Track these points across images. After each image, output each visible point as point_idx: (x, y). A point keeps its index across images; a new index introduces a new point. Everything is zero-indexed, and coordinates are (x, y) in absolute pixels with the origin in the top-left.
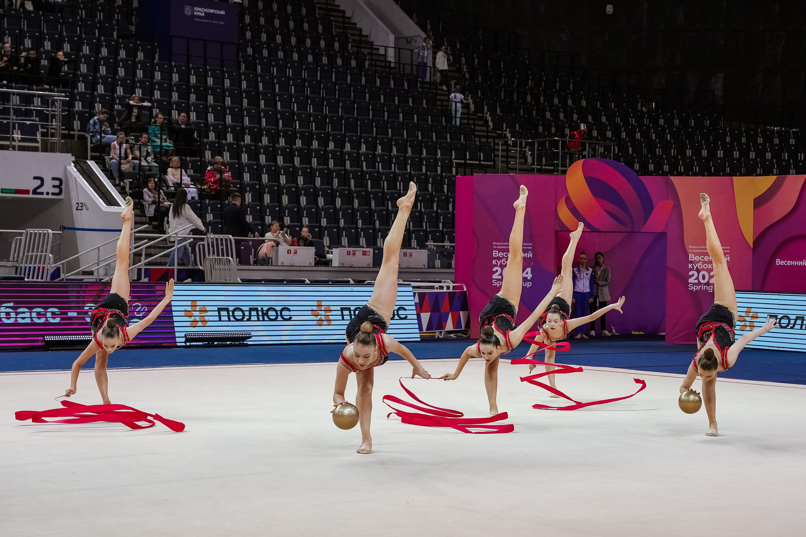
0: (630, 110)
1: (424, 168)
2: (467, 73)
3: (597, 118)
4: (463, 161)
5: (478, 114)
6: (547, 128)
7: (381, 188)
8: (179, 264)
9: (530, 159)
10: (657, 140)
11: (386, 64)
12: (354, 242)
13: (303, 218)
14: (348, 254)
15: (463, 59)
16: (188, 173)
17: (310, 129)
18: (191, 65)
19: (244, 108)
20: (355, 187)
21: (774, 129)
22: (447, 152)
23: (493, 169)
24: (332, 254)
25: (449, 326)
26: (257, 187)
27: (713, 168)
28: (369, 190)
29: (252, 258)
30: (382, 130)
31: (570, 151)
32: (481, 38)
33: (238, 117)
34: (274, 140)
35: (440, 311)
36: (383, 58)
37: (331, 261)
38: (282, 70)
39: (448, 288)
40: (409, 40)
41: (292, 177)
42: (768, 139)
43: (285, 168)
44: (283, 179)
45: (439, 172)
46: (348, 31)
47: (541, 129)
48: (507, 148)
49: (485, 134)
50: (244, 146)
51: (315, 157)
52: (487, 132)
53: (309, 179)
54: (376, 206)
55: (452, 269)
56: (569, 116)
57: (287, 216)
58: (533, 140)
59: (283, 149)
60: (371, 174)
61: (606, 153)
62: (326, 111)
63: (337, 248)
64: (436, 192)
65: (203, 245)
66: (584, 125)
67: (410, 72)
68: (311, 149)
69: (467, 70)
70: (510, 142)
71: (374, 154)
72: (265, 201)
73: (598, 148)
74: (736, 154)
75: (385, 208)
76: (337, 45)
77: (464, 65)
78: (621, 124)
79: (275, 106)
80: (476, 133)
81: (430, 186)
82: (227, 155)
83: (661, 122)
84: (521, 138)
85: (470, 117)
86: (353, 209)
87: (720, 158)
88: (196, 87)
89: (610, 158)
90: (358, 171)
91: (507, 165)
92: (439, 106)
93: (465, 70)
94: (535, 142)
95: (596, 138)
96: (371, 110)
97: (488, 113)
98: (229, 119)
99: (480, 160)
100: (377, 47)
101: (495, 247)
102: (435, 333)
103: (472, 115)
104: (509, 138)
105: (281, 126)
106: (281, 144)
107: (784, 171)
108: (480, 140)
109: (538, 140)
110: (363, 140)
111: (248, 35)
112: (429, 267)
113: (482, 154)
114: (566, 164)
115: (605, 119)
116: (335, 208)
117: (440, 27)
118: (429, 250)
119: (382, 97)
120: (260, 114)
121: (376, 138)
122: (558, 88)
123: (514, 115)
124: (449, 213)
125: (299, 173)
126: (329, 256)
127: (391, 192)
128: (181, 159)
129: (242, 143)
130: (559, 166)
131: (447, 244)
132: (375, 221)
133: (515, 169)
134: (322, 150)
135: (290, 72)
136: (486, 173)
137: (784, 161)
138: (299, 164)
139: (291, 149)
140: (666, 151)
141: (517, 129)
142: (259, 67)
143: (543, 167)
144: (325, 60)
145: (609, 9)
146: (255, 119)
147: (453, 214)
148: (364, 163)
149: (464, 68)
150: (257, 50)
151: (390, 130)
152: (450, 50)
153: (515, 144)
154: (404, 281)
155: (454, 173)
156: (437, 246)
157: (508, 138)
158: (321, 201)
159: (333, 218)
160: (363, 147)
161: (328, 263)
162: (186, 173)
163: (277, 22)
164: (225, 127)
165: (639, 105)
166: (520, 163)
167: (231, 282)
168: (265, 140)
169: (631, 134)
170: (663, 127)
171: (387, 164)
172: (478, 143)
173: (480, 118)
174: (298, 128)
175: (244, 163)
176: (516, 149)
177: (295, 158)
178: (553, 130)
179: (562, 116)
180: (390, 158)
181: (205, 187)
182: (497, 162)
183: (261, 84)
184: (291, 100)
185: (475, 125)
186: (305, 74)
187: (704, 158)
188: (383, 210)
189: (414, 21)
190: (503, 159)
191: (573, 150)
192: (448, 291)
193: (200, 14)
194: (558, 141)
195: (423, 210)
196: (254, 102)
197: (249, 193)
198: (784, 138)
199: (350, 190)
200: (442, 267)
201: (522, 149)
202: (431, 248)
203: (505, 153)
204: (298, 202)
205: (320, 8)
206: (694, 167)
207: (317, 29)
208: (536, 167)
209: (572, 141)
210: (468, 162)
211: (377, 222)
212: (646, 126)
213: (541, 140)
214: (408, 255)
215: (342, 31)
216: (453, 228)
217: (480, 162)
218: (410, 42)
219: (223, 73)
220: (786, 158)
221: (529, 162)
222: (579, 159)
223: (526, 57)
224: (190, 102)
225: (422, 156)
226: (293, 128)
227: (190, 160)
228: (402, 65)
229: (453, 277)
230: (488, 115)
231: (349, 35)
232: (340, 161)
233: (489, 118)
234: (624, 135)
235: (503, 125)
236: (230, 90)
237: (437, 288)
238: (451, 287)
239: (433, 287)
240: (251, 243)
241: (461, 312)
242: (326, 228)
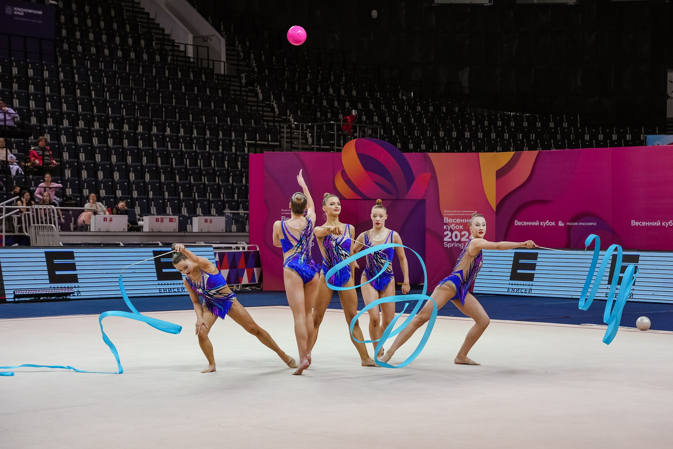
0: (393, 99)
1: (221, 148)
2: (255, 67)
3: (365, 105)
4: (254, 142)
5: (266, 102)
6: (324, 113)
7: (184, 165)
8: (6, 232)
9: (310, 140)
10: (416, 124)
11: (185, 59)
12: (162, 211)
13: (117, 191)
14: (156, 221)
15: (252, 56)
16: (13, 152)
17: (121, 114)
18: (13, 58)
19: (62, 96)
20: (162, 164)
21: (510, 114)
22: (240, 133)
23: (280, 148)
24: (143, 221)
25: (245, 280)
26: (76, 164)
27: (461, 147)
28: (174, 166)
29: (72, 226)
30: (184, 115)
31: (344, 133)
32: (267, 37)
33: (57, 104)
34: (89, 123)
35: (237, 268)
36: (182, 54)
37: (142, 227)
38: (95, 64)
39: (244, 248)
40: (205, 39)
41: (106, 156)
42: (506, 122)
43: (100, 148)
44: (98, 158)
45: (234, 151)
46: (153, 31)
47: (319, 114)
48: (291, 130)
49: (272, 119)
50: (63, 129)
51: (126, 139)
52: (274, 117)
53: (122, 156)
54: (179, 180)
55: (247, 232)
56: (341, 103)
57: (103, 189)
58: (313, 124)
59: (98, 132)
60: (175, 153)
61: (374, 135)
62: (135, 99)
63: (147, 216)
64: (231, 168)
65: (28, 215)
66: (355, 111)
67: (207, 66)
68: (123, 131)
69: (255, 65)
70: (293, 126)
71: (178, 136)
72: (83, 176)
73: (367, 130)
74: (480, 135)
75: (188, 182)
76: (143, 43)
77: (253, 60)
78: (386, 110)
79: (90, 95)
80: (265, 118)
81: (226, 162)
82: (47, 137)
83: (419, 108)
84: (303, 123)
85: (259, 104)
86: (160, 182)
87: (467, 139)
88: (18, 78)
89: (377, 138)
90: (164, 151)
91: (291, 145)
92: (233, 95)
93: (254, 65)
94: (314, 126)
95: (365, 122)
96: (174, 98)
97: (275, 101)
98: (49, 106)
99: (268, 141)
100: (178, 44)
101: (283, 213)
102: (233, 286)
103: (260, 102)
104: (293, 122)
105: (95, 112)
106: (95, 128)
107: (519, 148)
108: (268, 124)
109: (317, 124)
110: (167, 124)
111: (64, 32)
112: (226, 232)
113: (269, 135)
114: (340, 144)
115: (372, 106)
116: (145, 182)
117: (232, 28)
118: (227, 217)
119: (183, 87)
120: (76, 102)
121: (179, 123)
122: (332, 79)
123: (296, 103)
124: (243, 186)
125: (112, 153)
126: (140, 223)
127: (193, 169)
128: (6, 140)
129: (61, 127)
130: (334, 146)
131: (241, 212)
132: (179, 192)
133: (298, 149)
134: (132, 133)
135: (102, 66)
136: (273, 151)
137: (519, 140)
138: (112, 144)
139: (105, 131)
140: (423, 133)
141: (299, 115)
142: (74, 61)
143: (322, 147)
144: (132, 55)
145: (374, 14)
146: (73, 106)
147: (246, 186)
148: (169, 144)
149: (253, 63)
150: (72, 46)
151: (191, 116)
152: (241, 48)
153: (297, 127)
154: (205, 243)
155: (246, 152)
156: (233, 214)
157: (291, 122)
158: (132, 176)
159: (143, 191)
160: (168, 130)
161: (140, 229)
162: (11, 152)
163: (89, 22)
164: (45, 112)
165: (400, 95)
166: (302, 144)
167: (54, 246)
168: (81, 124)
169: (394, 119)
170: (420, 113)
171: (189, 145)
172: (266, 127)
173: (268, 106)
174: (110, 113)
175: (63, 143)
176: (299, 131)
177: (109, 139)
178: (329, 115)
179: (336, 104)
180: (192, 139)
181: (29, 164)
182: (282, 142)
183: (76, 76)
184: (104, 89)
185: (263, 111)
186: (115, 67)
187: (454, 138)
188: (186, 184)
189: (210, 23)
190: (287, 140)
191: (346, 132)
192: (244, 251)
193: (20, 13)
194: (334, 124)
195: (220, 183)
196: (71, 91)
197: (69, 169)
198: (519, 121)
199: (157, 167)
200: (238, 231)
201: (303, 132)
202: (228, 215)
203: (289, 135)
204: (112, 177)
205: (127, 11)
206: (446, 146)
207: (125, 28)
208: (315, 146)
209: (345, 125)
210: (258, 142)
211: (182, 193)
212: (406, 111)
213: (320, 123)
214: (209, 221)
215: (147, 30)
216: (247, 198)
217: (268, 143)
218: (206, 41)
219: (42, 66)
220: (521, 138)
221: (309, 142)
222: (351, 139)
223: (305, 53)
224: (13, 91)
225: (219, 138)
226: (106, 113)
227: (14, 141)
228: (200, 60)
229: (247, 239)
230: (274, 103)
231: (153, 34)
232: (148, 142)
233: (275, 106)
234: (388, 119)
235: (287, 111)
236: (50, 81)
237: (234, 249)
238: (246, 248)
239: (230, 248)
240: (71, 212)
241: (255, 269)
242: (137, 199)
